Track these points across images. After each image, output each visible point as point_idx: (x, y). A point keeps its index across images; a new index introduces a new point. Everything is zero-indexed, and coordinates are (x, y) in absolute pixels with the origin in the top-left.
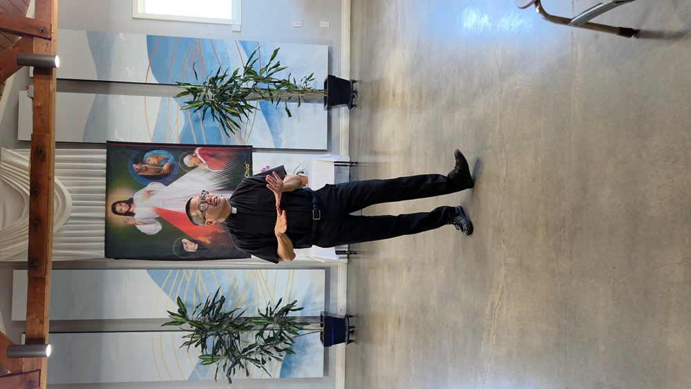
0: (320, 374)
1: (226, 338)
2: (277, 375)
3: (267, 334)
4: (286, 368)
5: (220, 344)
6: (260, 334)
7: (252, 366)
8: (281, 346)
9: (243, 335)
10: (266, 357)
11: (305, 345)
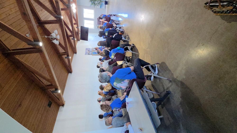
0: (104, 8)
1: (94, 2)
2: (100, 7)
3: (99, 2)
4: (101, 7)
5: (93, 2)
6: (98, 2)
7: (97, 6)
8: (100, 4)
9: (96, 2)
10: (98, 5)
11: (103, 4)
